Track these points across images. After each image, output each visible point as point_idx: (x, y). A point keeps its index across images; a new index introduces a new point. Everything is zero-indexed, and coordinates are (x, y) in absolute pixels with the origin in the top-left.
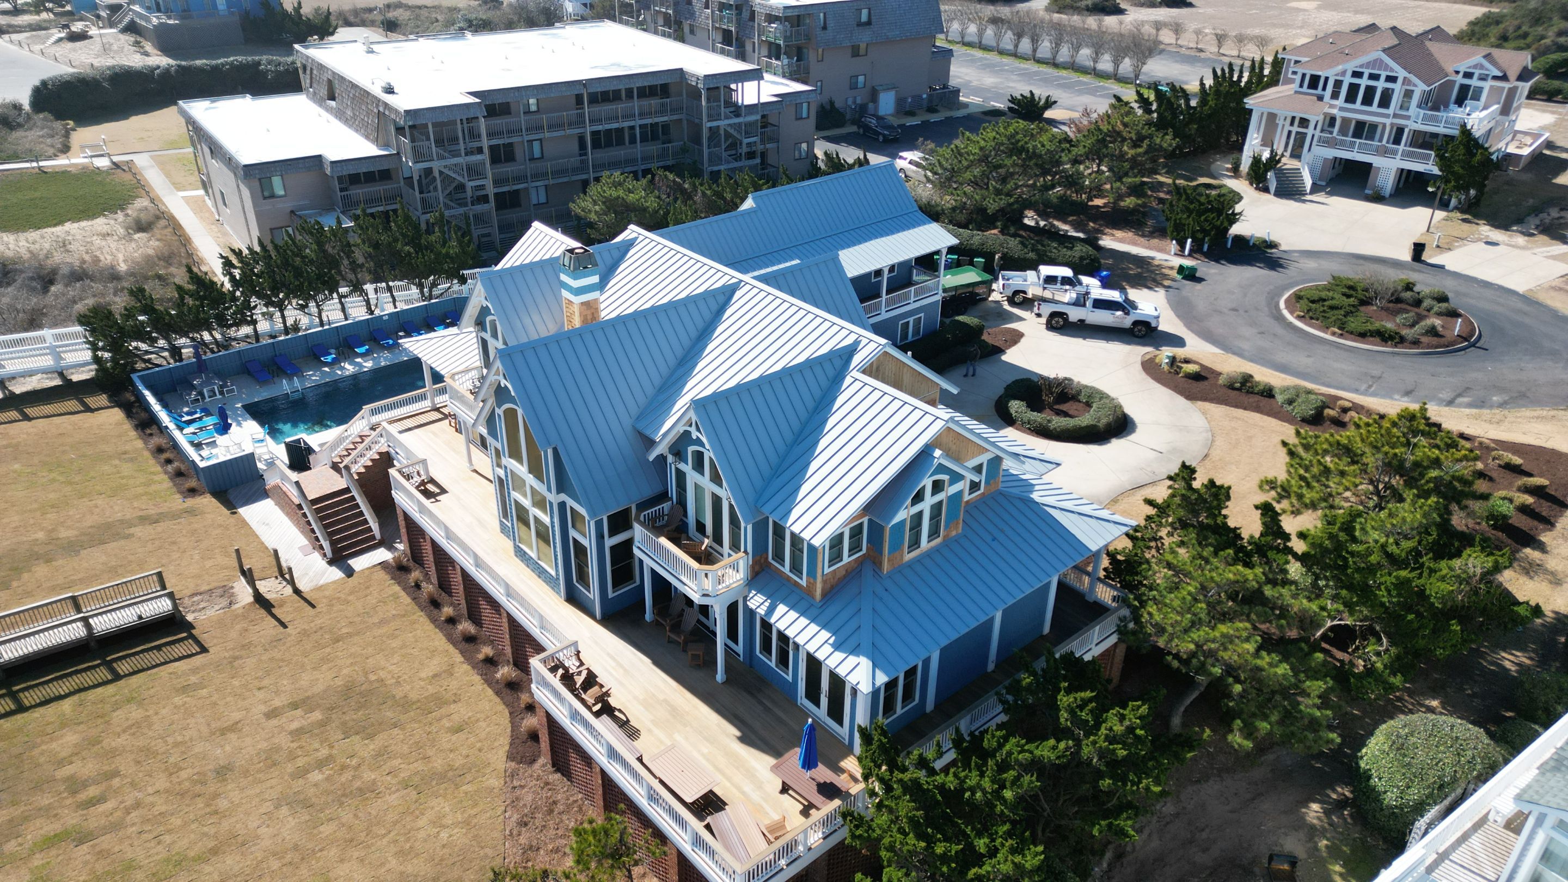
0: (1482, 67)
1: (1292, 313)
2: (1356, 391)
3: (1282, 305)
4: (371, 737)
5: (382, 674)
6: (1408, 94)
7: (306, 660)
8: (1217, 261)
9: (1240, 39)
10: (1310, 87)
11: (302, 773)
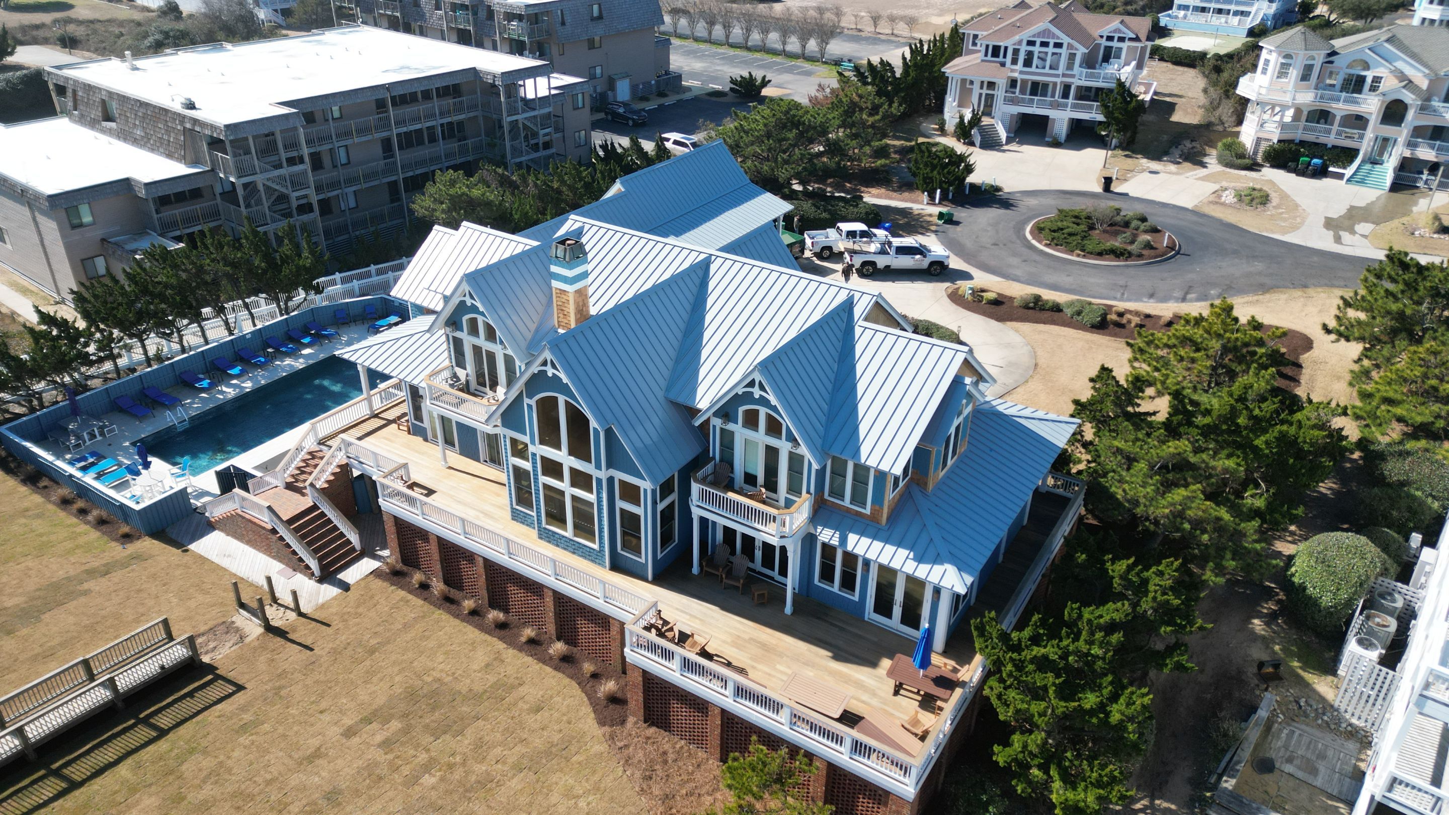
0: (1119, 31)
1: (1040, 242)
2: (1115, 299)
3: (1029, 236)
4: (461, 732)
5: (436, 674)
6: (1072, 57)
7: (351, 676)
8: (962, 205)
9: (892, 19)
10: (993, 56)
11: (413, 780)
